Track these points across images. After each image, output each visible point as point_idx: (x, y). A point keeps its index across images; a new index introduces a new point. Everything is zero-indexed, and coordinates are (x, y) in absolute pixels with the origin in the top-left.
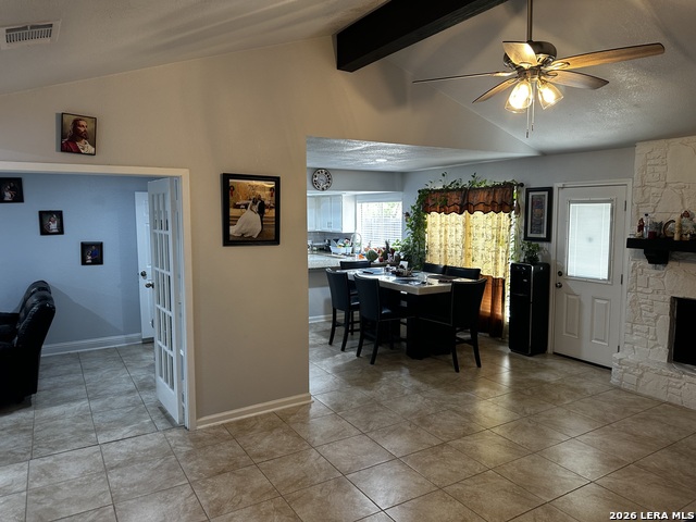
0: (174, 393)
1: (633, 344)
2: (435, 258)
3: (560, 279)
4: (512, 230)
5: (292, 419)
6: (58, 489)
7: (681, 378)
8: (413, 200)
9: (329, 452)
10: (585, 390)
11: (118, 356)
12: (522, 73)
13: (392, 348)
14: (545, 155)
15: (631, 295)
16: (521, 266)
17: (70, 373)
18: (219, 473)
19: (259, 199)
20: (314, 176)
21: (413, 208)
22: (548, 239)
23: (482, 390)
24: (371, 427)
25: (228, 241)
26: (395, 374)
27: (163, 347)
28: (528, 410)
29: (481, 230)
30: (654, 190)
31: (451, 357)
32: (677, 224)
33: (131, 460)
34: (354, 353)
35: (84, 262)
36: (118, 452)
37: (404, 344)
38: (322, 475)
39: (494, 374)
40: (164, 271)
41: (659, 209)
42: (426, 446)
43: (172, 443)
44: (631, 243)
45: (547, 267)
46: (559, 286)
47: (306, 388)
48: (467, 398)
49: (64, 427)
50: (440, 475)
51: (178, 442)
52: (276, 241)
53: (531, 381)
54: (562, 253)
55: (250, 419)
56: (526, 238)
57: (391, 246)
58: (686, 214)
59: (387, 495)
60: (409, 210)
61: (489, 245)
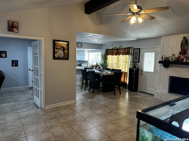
0: (39, 100)
1: (159, 88)
2: (110, 67)
3: (142, 72)
4: (130, 60)
5: (71, 106)
6: (7, 123)
7: (171, 96)
8: (104, 52)
9: (81, 114)
10: (147, 100)
11: (22, 92)
12: (134, 14)
13: (98, 90)
14: (139, 40)
15: (159, 76)
16: (132, 69)
17: (8, 96)
18: (52, 119)
19: (63, 47)
20: (77, 44)
21: (104, 54)
22: (139, 62)
23: (121, 99)
24: (93, 108)
25: (54, 58)
26: (99, 96)
27: (36, 87)
28: (133, 104)
29: (122, 60)
30: (166, 49)
31: (113, 92)
32: (171, 57)
33: (27, 116)
34: (88, 91)
35: (12, 66)
36: (23, 114)
37: (101, 89)
38: (80, 119)
39: (124, 96)
40: (37, 66)
41: (167, 54)
42: (106, 112)
43: (39, 112)
44: (160, 62)
45: (138, 69)
46: (141, 74)
47: (75, 99)
48: (117, 101)
49: (8, 109)
50: (110, 119)
51: (40, 112)
52: (68, 59)
53: (134, 97)
54: (142, 65)
55: (60, 106)
56: (133, 62)
57: (98, 64)
58: (173, 55)
59: (97, 123)
60: (103, 54)
61: (123, 63)
